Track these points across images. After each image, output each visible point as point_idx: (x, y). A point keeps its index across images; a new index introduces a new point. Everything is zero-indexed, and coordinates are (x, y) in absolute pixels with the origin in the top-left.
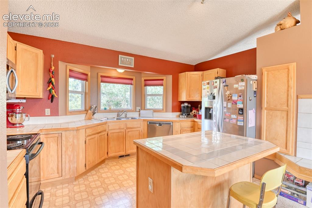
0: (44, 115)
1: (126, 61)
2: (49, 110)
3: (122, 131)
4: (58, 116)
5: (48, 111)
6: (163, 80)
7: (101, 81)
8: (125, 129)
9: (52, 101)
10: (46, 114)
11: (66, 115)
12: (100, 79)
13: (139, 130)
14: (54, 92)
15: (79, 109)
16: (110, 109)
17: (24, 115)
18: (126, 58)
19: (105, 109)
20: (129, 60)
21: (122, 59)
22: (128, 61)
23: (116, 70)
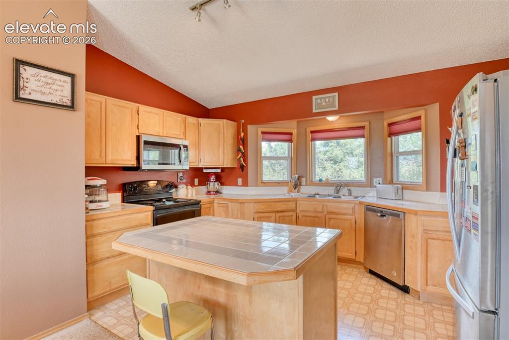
0: (236, 184)
1: (325, 102)
2: (241, 179)
3: (319, 215)
4: (248, 186)
5: (240, 181)
6: (419, 118)
7: (312, 139)
8: (325, 213)
9: (243, 171)
10: (239, 184)
11: (257, 185)
12: (309, 136)
13: (351, 220)
14: (242, 161)
15: (285, 179)
16: (327, 181)
17: (216, 183)
18: (325, 98)
19: (321, 180)
20: (329, 99)
21: (319, 100)
22: (329, 101)
23: (325, 118)
